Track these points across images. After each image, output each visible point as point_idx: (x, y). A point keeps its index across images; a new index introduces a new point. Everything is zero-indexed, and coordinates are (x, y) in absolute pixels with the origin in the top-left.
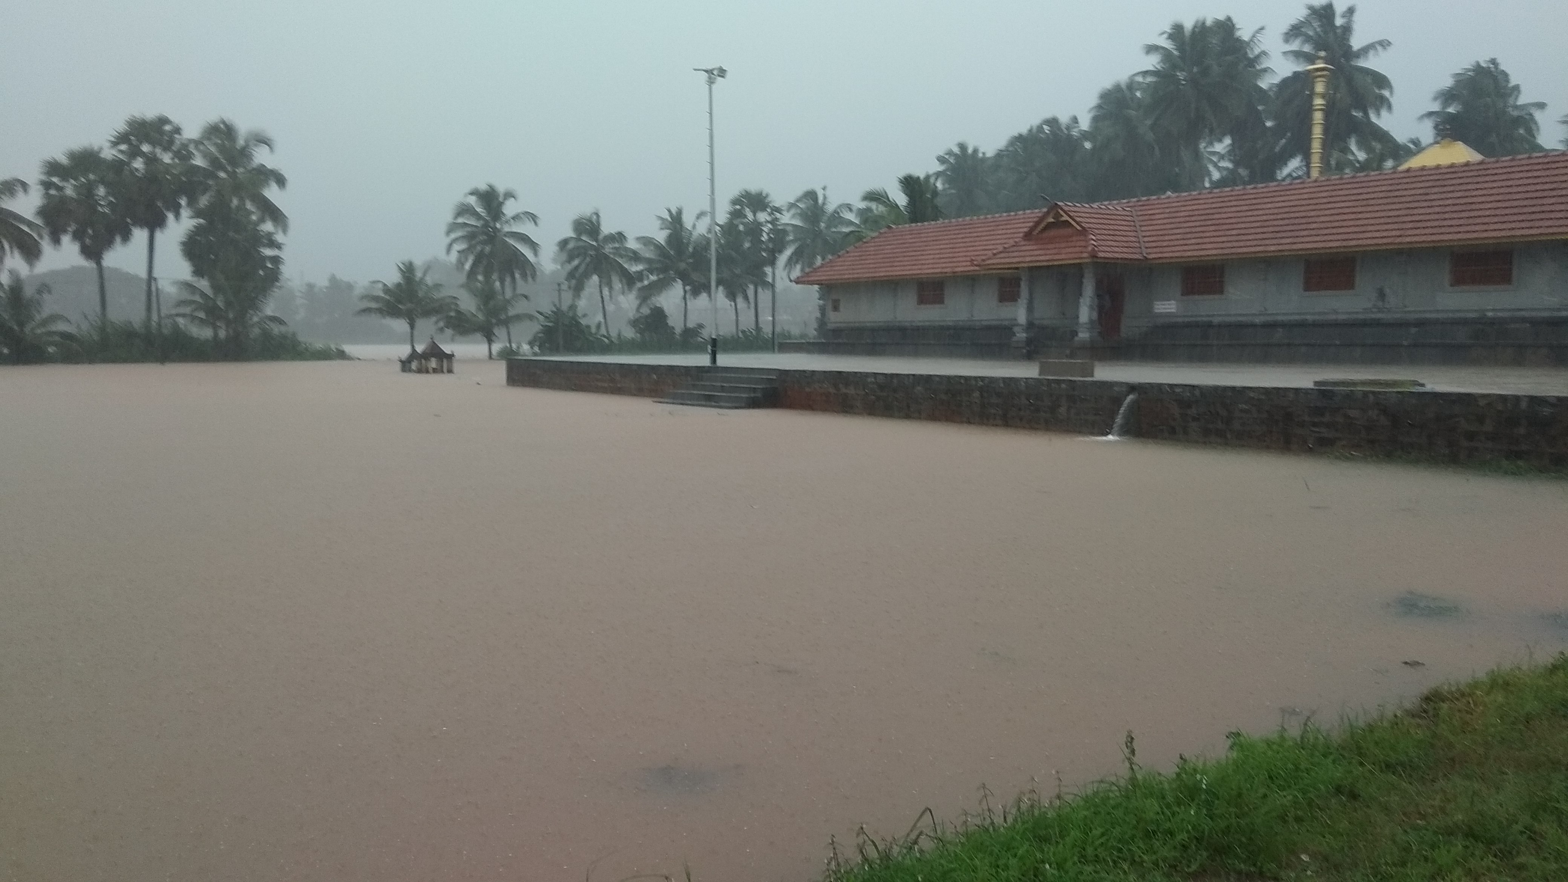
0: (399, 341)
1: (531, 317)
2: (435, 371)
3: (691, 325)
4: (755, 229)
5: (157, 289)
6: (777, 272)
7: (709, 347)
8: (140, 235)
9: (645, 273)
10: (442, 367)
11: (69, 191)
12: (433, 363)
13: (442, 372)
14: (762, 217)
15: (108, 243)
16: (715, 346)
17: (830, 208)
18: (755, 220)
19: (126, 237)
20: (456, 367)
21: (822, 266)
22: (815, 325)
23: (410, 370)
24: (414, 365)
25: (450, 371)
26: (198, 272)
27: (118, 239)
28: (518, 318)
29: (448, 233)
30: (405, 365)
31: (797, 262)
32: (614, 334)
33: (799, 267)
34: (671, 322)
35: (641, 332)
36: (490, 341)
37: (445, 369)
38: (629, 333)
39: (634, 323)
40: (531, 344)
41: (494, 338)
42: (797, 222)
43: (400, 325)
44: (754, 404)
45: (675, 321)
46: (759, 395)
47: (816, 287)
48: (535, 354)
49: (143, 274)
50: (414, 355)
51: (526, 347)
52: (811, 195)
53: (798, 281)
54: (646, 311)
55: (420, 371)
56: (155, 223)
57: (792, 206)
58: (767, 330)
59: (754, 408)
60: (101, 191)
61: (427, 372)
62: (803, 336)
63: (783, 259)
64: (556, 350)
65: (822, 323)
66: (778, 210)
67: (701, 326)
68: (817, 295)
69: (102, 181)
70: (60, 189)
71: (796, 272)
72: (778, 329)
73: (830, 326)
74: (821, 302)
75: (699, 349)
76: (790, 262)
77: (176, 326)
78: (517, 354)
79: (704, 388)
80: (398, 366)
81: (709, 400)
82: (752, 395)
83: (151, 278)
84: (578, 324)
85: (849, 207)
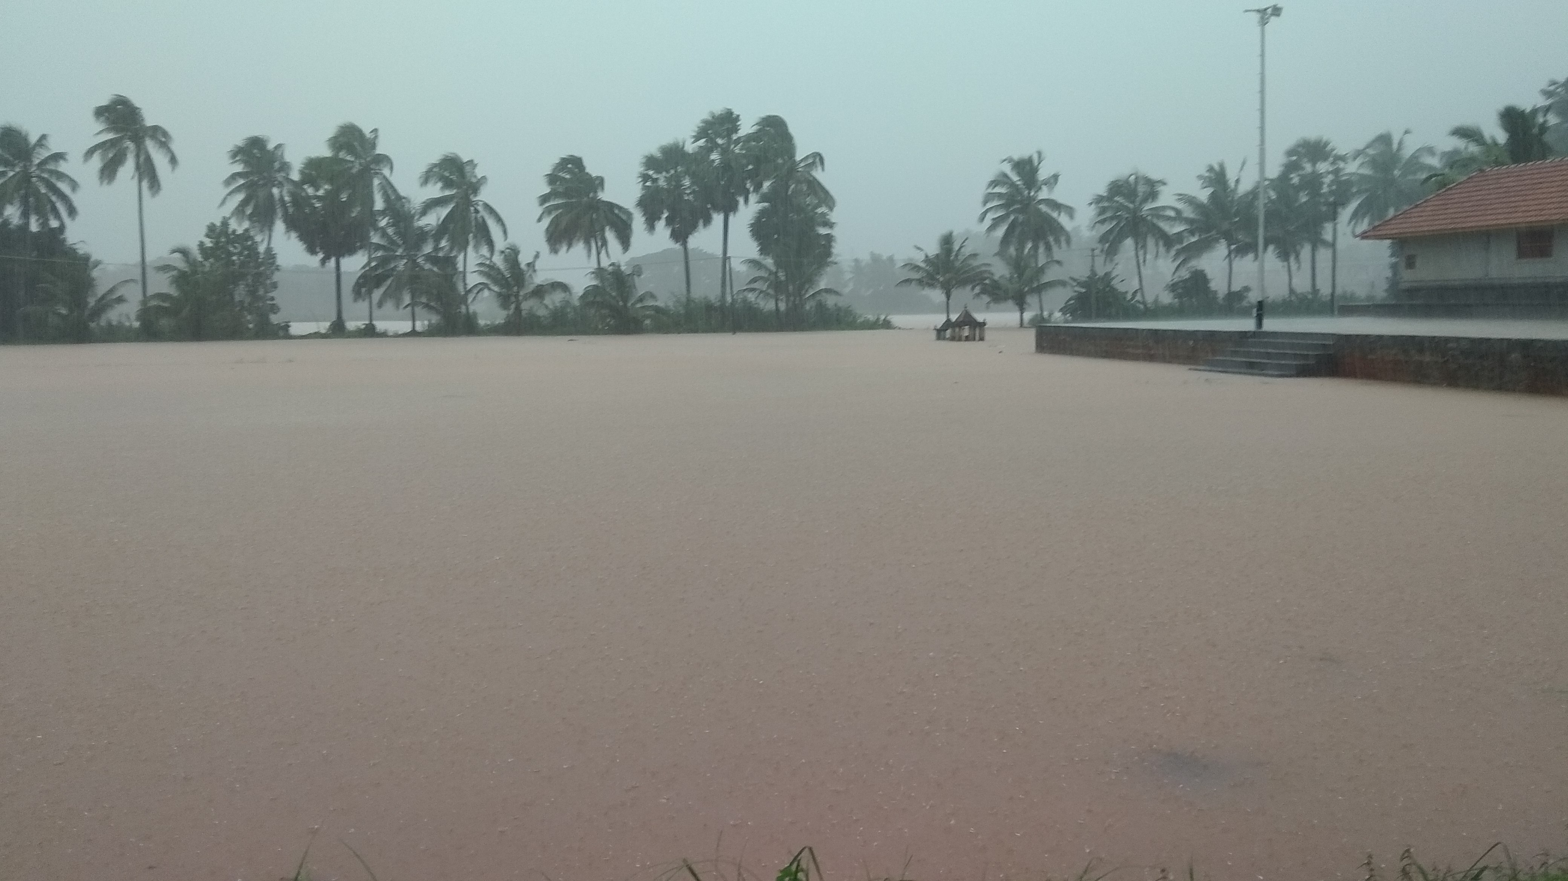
0: (934, 309)
1: (1063, 284)
2: (967, 339)
3: (1236, 287)
4: (1312, 183)
5: (730, 269)
6: (1339, 227)
7: (1255, 310)
8: (718, 219)
9: (1186, 234)
10: (975, 335)
11: (662, 183)
12: (966, 332)
13: (974, 340)
14: (1323, 167)
15: (693, 227)
16: (1261, 310)
17: (1408, 152)
18: (1313, 172)
19: (708, 221)
20: (988, 335)
21: (1395, 217)
22: (1385, 286)
23: (944, 339)
24: (949, 333)
25: (982, 339)
26: (763, 251)
27: (701, 222)
28: (1051, 285)
29: (985, 203)
30: (940, 333)
31: (1364, 216)
32: (1150, 299)
33: (1366, 221)
34: (1213, 285)
35: (1179, 296)
36: (1022, 311)
37: (977, 337)
38: (1167, 298)
39: (1173, 287)
40: (1063, 310)
41: (1025, 306)
42: (1366, 171)
43: (937, 295)
44: (1304, 372)
45: (1218, 285)
46: (1312, 362)
47: (1388, 242)
48: (1066, 321)
49: (719, 252)
50: (948, 324)
51: (1058, 315)
52: (1384, 139)
53: (1364, 236)
54: (1185, 274)
55: (953, 339)
56: (729, 208)
57: (1358, 154)
58: (1325, 290)
59: (1305, 376)
60: (687, 182)
61: (960, 340)
62: (1370, 298)
63: (1346, 214)
64: (1087, 317)
65: (1394, 284)
66: (1343, 158)
67: (1247, 289)
68: (1388, 252)
69: (687, 172)
70: (655, 180)
71: (1364, 225)
72: (1339, 291)
73: (1404, 286)
74: (1394, 260)
75: (1244, 313)
76: (1356, 216)
77: (745, 300)
78: (1049, 321)
79: (1248, 354)
80: (934, 334)
81: (1252, 368)
82: (1302, 362)
83: (725, 258)
84: (1113, 290)
85: (1430, 151)
